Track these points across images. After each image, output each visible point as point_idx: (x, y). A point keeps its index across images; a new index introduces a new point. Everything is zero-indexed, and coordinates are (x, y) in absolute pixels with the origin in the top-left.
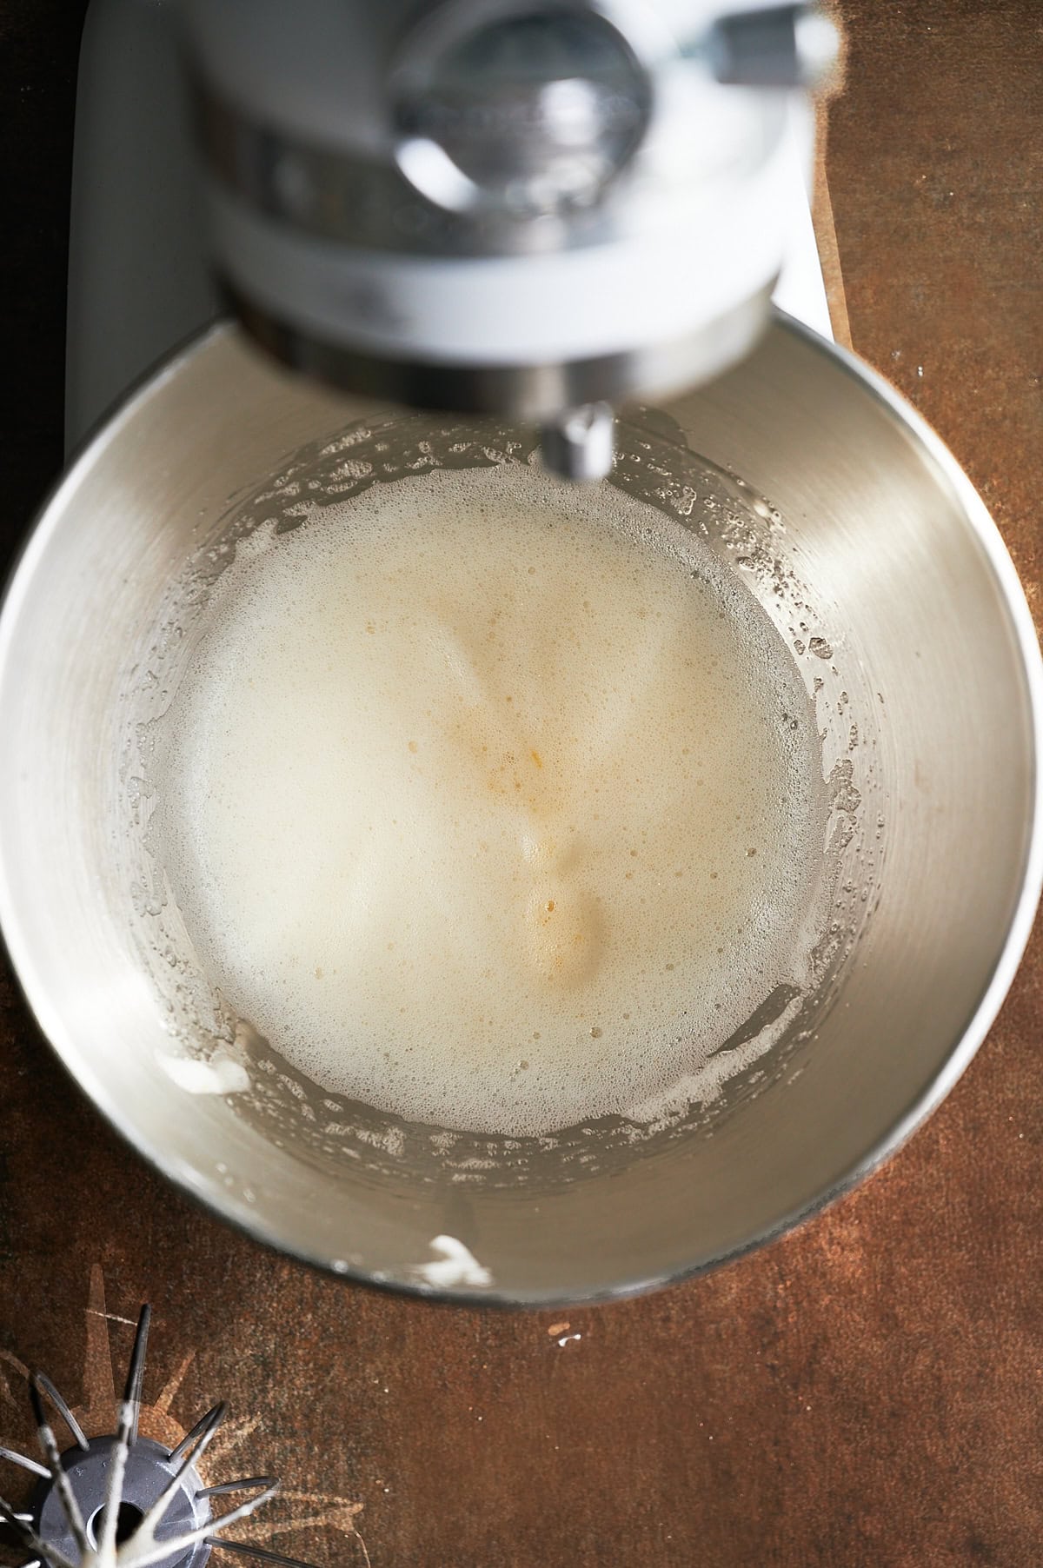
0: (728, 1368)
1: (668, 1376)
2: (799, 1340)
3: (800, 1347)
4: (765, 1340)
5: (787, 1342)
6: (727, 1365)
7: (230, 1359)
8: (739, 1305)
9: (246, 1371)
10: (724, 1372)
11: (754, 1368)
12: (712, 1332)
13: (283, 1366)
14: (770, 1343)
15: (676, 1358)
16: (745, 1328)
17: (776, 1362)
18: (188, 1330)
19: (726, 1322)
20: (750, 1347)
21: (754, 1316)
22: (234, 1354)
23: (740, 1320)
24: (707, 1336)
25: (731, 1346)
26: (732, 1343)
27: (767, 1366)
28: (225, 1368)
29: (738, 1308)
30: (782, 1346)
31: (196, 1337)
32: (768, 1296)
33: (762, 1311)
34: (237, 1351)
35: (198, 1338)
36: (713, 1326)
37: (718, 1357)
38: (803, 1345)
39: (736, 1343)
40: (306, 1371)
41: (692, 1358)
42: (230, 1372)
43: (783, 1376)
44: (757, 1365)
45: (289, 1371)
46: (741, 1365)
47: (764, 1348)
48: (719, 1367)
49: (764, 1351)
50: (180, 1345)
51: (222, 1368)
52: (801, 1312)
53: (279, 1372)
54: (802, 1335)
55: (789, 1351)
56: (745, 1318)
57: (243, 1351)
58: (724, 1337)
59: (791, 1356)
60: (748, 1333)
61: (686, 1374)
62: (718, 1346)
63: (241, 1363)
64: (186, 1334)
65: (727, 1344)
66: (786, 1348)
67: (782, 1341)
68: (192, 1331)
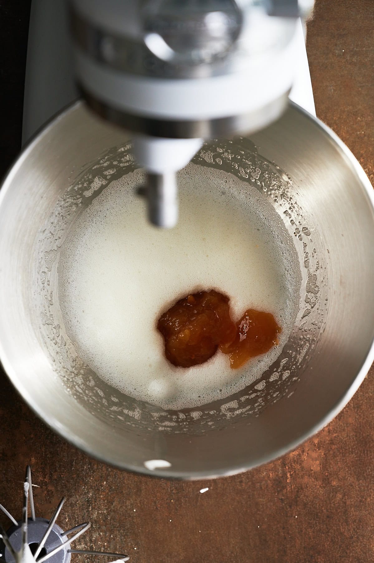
0: (265, 500)
1: (242, 503)
2: (291, 489)
3: (292, 492)
4: (279, 489)
5: (287, 490)
6: (264, 499)
7: (75, 500)
8: (268, 476)
9: (81, 504)
10: (263, 502)
11: (275, 500)
12: (258, 486)
13: (95, 502)
14: (281, 490)
15: (245, 496)
16: (271, 485)
17: (283, 498)
18: (59, 489)
19: (264, 482)
20: (273, 492)
21: (274, 480)
22: (76, 497)
23: (269, 482)
24: (257, 488)
25: (266, 492)
26: (266, 490)
27: (280, 499)
28: (73, 503)
29: (268, 477)
30: (285, 491)
31: (62, 491)
32: (280, 472)
33: (277, 478)
34: (77, 496)
35: (63, 491)
36: (259, 484)
37: (261, 496)
38: (293, 491)
39: (268, 490)
40: (104, 504)
41: (251, 496)
42: (75, 504)
43: (286, 503)
44: (276, 499)
45: (97, 503)
46: (269, 499)
47: (278, 492)
48: (261, 500)
49: (278, 493)
50: (56, 494)
51: (72, 503)
52: (292, 478)
53: (94, 504)
54: (293, 487)
55: (288, 493)
56: (271, 481)
57: (80, 496)
58: (263, 488)
59: (289, 495)
60: (272, 486)
61: (249, 503)
62: (261, 492)
63: (79, 501)
64: (58, 490)
65: (264, 491)
66: (287, 492)
67: (285, 490)
68: (60, 489)
